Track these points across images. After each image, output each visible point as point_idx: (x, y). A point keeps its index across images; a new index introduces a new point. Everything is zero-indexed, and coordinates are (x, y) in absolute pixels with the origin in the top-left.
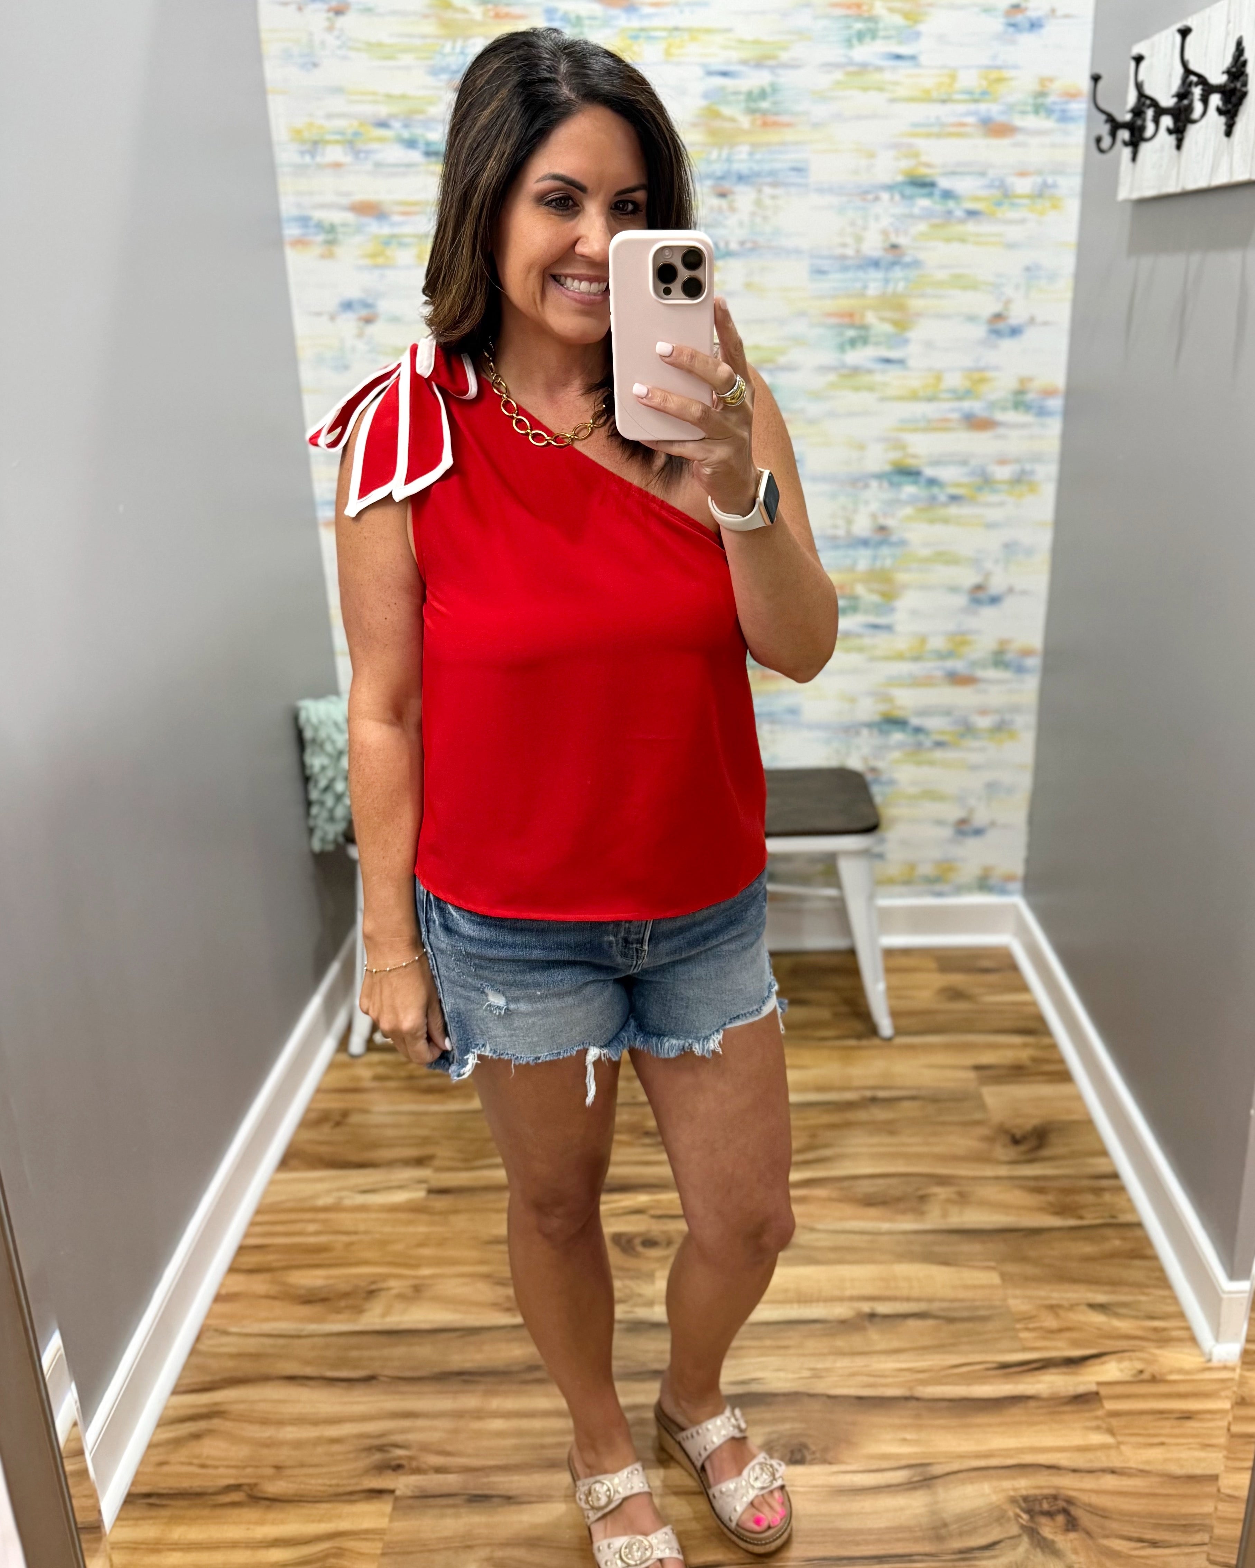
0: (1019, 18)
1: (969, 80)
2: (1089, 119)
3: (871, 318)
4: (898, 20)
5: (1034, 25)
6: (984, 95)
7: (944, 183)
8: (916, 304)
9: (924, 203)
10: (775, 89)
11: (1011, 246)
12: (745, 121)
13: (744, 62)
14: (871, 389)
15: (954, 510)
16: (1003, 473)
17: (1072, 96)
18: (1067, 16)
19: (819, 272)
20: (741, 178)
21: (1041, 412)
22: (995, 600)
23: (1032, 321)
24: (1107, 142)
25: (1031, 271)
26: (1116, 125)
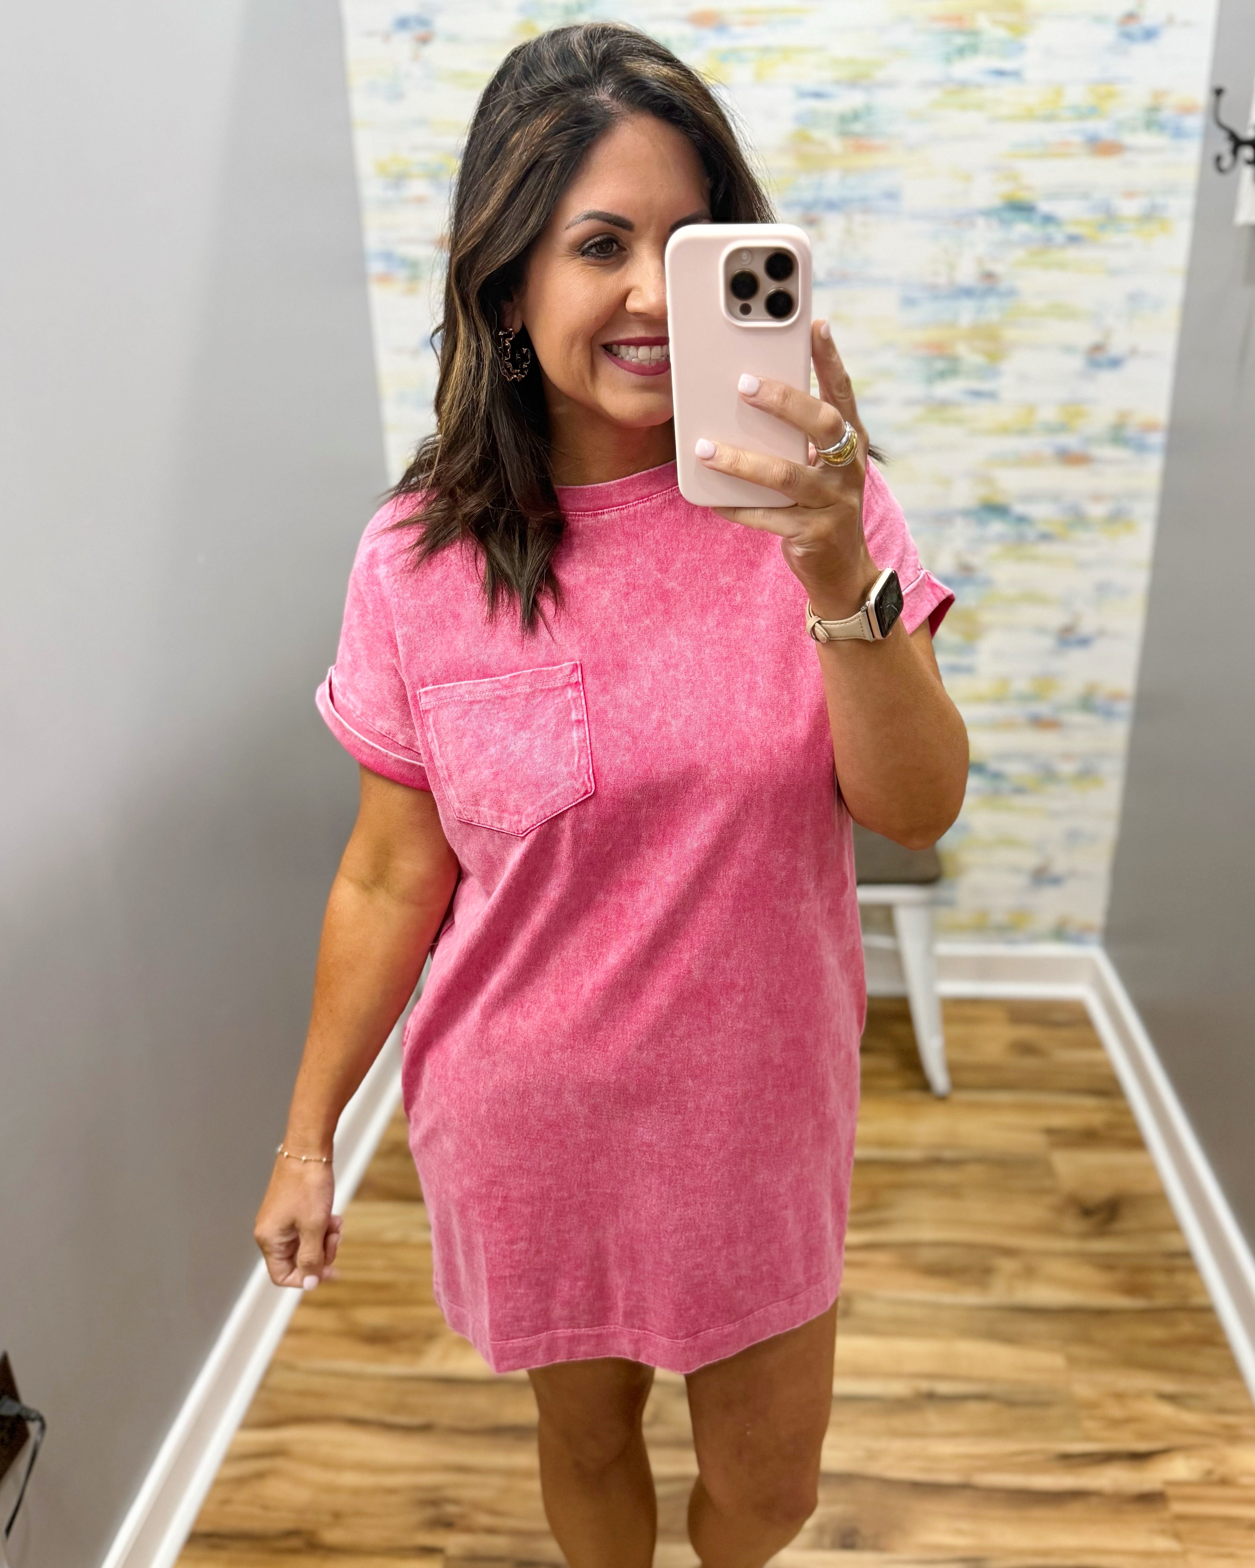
0: (1134, 28)
1: (1076, 95)
2: (1207, 136)
3: (962, 349)
4: (1001, 33)
5: (1150, 35)
6: (1092, 112)
7: (1045, 207)
8: (1010, 334)
9: (1022, 228)
10: (869, 110)
11: (1114, 272)
12: (836, 145)
13: (838, 82)
14: (959, 421)
15: (1044, 549)
16: (1096, 510)
17: (1187, 110)
18: (1187, 24)
19: (909, 302)
20: (832, 205)
21: (1141, 447)
22: (1084, 642)
23: (1134, 352)
24: (1227, 161)
25: (1135, 299)
26: (1237, 143)
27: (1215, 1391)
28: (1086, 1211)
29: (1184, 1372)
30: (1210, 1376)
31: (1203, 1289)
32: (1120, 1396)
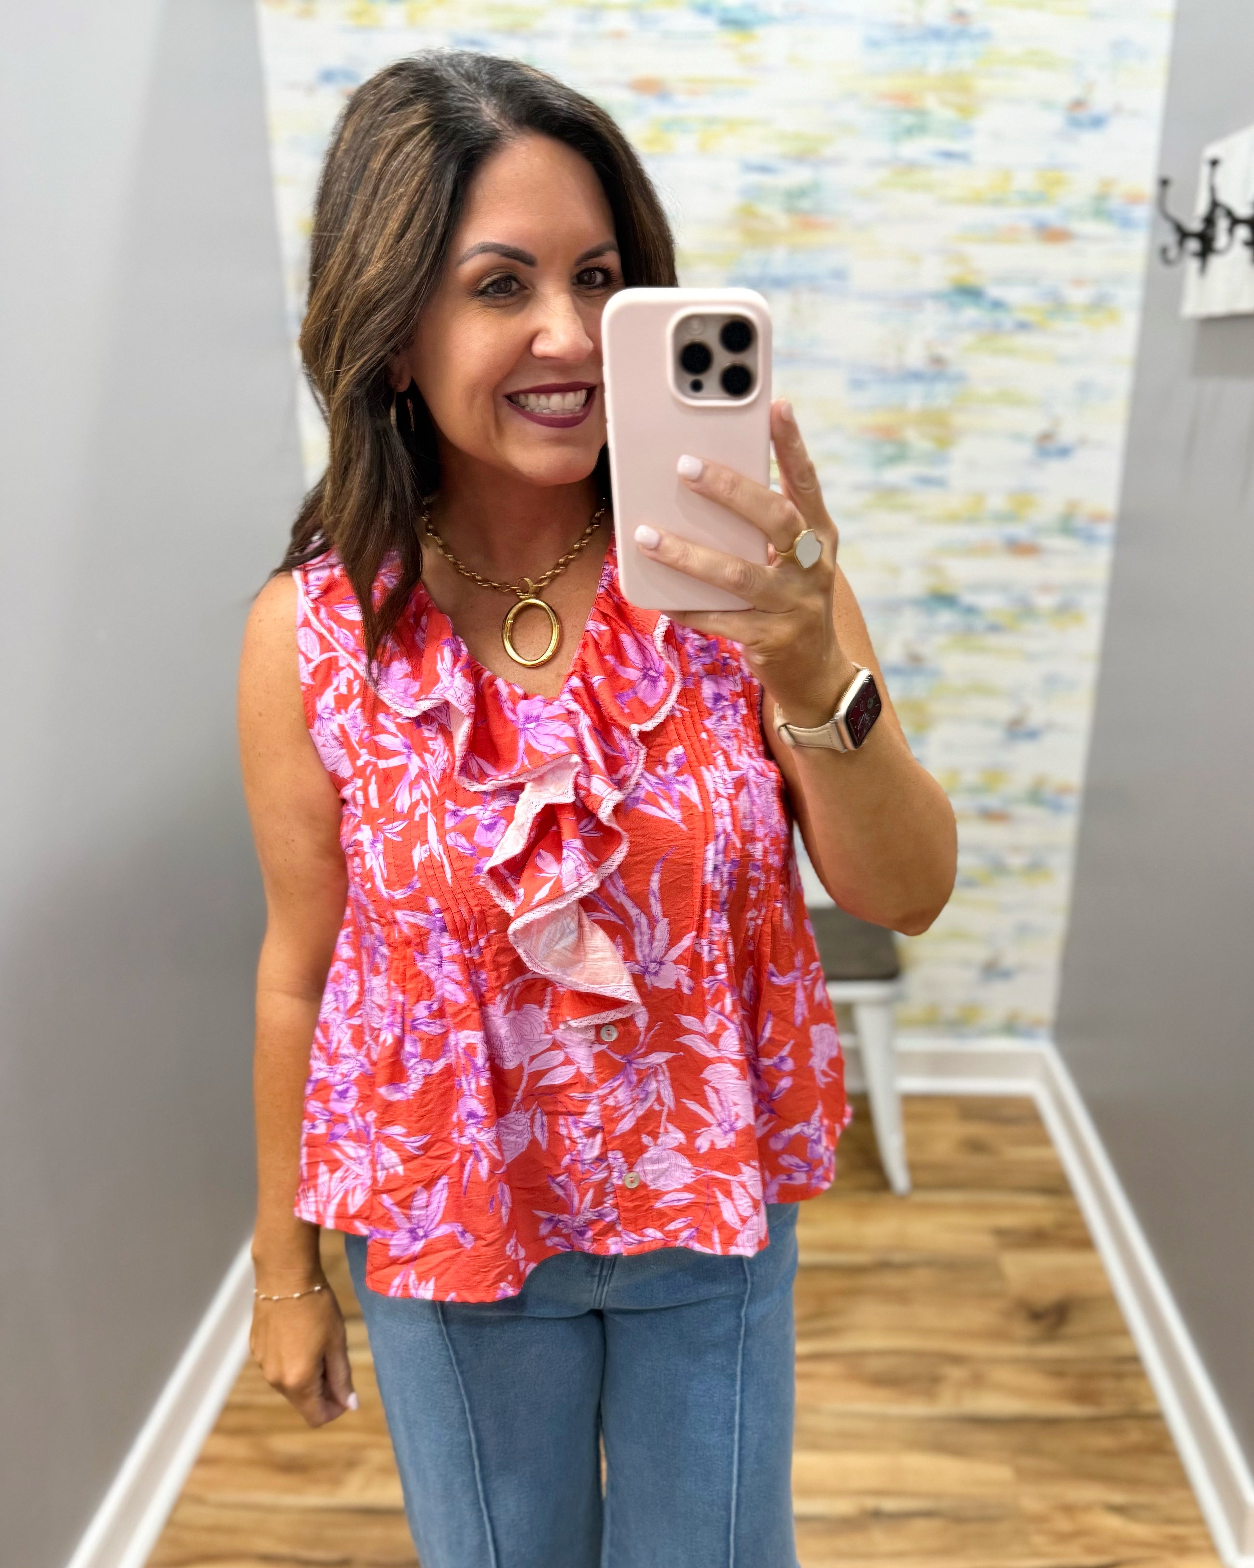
0: (1082, 115)
1: (1025, 181)
2: (1154, 227)
3: (910, 434)
4: (950, 114)
5: (1097, 122)
6: (1041, 198)
7: (994, 292)
8: (959, 420)
9: (971, 313)
10: (817, 186)
11: (1063, 360)
12: (782, 221)
13: (784, 157)
14: (908, 508)
15: (993, 640)
16: (1045, 602)
17: (1134, 199)
18: (1135, 113)
19: (857, 384)
20: (778, 282)
21: (1090, 538)
22: (1032, 735)
23: (1083, 442)
24: (1173, 253)
25: (1084, 389)
26: (1183, 235)
27: (1164, 1501)
28: (1035, 1315)
29: (1133, 1482)
30: (1159, 1486)
31: (1152, 1396)
32: (1069, 1509)
